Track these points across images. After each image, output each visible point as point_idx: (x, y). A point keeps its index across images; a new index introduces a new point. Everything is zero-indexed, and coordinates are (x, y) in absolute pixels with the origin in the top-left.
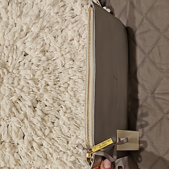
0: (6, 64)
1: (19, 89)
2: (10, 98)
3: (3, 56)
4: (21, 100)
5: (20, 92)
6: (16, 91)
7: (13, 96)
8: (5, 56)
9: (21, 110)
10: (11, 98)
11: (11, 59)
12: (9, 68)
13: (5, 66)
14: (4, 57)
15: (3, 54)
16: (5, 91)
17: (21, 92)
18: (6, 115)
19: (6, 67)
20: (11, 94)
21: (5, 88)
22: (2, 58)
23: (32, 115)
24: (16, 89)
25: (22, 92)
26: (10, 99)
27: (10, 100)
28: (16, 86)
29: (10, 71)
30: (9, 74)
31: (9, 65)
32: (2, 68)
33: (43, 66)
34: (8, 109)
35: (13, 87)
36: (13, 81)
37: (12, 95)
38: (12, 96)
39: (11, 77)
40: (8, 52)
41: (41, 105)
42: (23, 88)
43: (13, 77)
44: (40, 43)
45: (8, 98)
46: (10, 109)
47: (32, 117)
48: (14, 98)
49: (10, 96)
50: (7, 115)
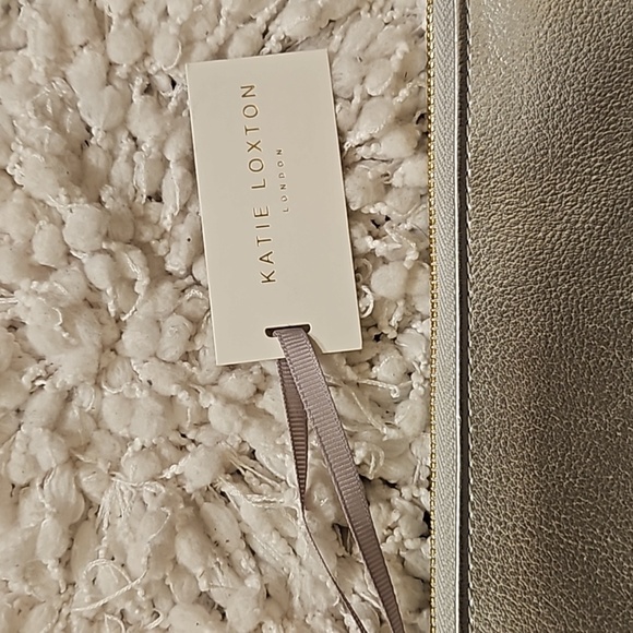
0: (144, 219)
1: (229, 400)
2: (165, 464)
3: (121, 160)
4: (247, 475)
5: (237, 426)
6: (213, 417)
7: (191, 447)
8: (136, 157)
9: (248, 546)
10: (174, 469)
11: (182, 182)
12: (164, 242)
13: (136, 231)
14: (133, 164)
15: (125, 145)
16: (132, 413)
17: (246, 424)
18: (132, 592)
19: (147, 235)
20: (175, 437)
21: (132, 391)
22: (114, 173)
23: (321, 596)
24: (208, 401)
25: (255, 422)
26: (168, 474)
27: (164, 481)
28: (210, 377)
29: (169, 268)
30: (166, 288)
31: (167, 223)
32: (113, 246)
33: (412, 230)
34: (146, 548)
35: (190, 384)
36: (191, 339)
37: (183, 441)
38: (182, 448)
39: (177, 310)
40: (155, 132)
41: (395, 516)
42: (259, 392)
43: (188, 308)
44: (388, 57)
45: (151, 466)
46: (163, 554)
47: (324, 606)
48: (194, 470)
49: (166, 452)
50: (140, 593)
